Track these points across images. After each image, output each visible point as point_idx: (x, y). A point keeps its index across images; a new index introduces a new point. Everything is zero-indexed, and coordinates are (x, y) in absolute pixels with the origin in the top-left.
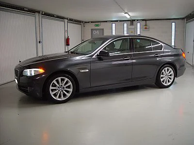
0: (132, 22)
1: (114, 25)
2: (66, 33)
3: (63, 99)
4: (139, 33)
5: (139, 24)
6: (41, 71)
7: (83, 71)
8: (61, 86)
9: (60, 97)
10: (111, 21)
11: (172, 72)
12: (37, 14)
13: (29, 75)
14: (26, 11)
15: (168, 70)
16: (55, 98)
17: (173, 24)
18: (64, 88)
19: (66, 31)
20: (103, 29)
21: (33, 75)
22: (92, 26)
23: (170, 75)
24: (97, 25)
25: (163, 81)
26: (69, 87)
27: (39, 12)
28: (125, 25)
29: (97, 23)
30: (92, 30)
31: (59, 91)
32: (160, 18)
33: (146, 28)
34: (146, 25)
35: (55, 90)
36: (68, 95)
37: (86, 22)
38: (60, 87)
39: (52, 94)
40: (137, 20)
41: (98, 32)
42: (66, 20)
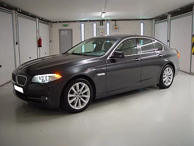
0: (102, 22)
1: (83, 25)
3: (81, 107)
4: (108, 34)
5: (108, 25)
6: (57, 76)
7: (100, 74)
9: (78, 105)
10: (80, 21)
12: (14, 11)
13: (40, 81)
14: (5, 7)
16: (73, 107)
17: (142, 24)
18: (81, 95)
19: (38, 31)
20: (72, 30)
22: (60, 26)
24: (66, 26)
28: (95, 25)
29: (66, 23)
30: (60, 30)
31: (77, 98)
32: (130, 18)
33: (116, 28)
34: (115, 25)
36: (86, 102)
37: (53, 22)
38: (78, 93)
39: (70, 102)
40: (107, 20)
42: (37, 20)
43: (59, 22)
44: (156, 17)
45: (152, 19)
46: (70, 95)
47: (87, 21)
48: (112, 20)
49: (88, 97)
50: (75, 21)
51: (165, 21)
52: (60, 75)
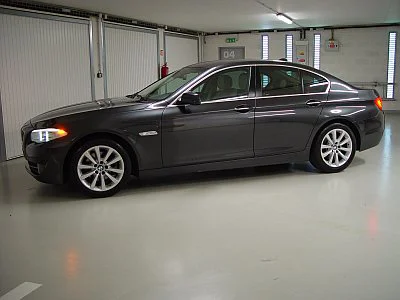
0: (303, 32)
2: (162, 57)
3: (104, 188)
5: (317, 37)
6: (61, 132)
7: (145, 134)
8: (102, 162)
9: (98, 184)
10: (260, 31)
11: (349, 140)
13: (41, 140)
14: (68, 14)
15: (338, 134)
16: (89, 187)
18: (107, 167)
19: (161, 53)
20: (243, 48)
21: (47, 140)
22: (221, 41)
23: (345, 146)
24: (232, 40)
25: (327, 158)
26: (117, 165)
27: (96, 15)
28: (290, 40)
30: (220, 49)
31: (97, 172)
32: (359, 24)
34: (332, 39)
35: (90, 170)
36: (116, 181)
38: (99, 163)
39: (82, 178)
40: (314, 29)
41: (232, 54)
42: (161, 32)
43: (219, 34)
47: (272, 31)
48: (326, 28)
50: (250, 32)
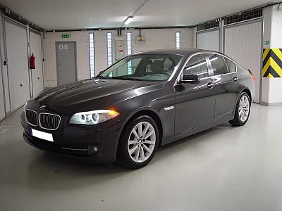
0: (120, 30)
1: (91, 35)
5: (129, 35)
10: (88, 30)
19: (28, 45)
20: (75, 43)
22: (58, 37)
24: (67, 36)
28: (109, 35)
30: (57, 43)
32: (161, 26)
33: (141, 40)
34: (140, 36)
37: (47, 32)
40: (128, 28)
41: (66, 47)
42: (28, 26)
43: (56, 31)
44: (200, 24)
45: (192, 27)
46: (130, 142)
47: (98, 29)
48: (136, 28)
49: (153, 142)
50: (80, 30)
51: (216, 29)
52: (117, 111)
